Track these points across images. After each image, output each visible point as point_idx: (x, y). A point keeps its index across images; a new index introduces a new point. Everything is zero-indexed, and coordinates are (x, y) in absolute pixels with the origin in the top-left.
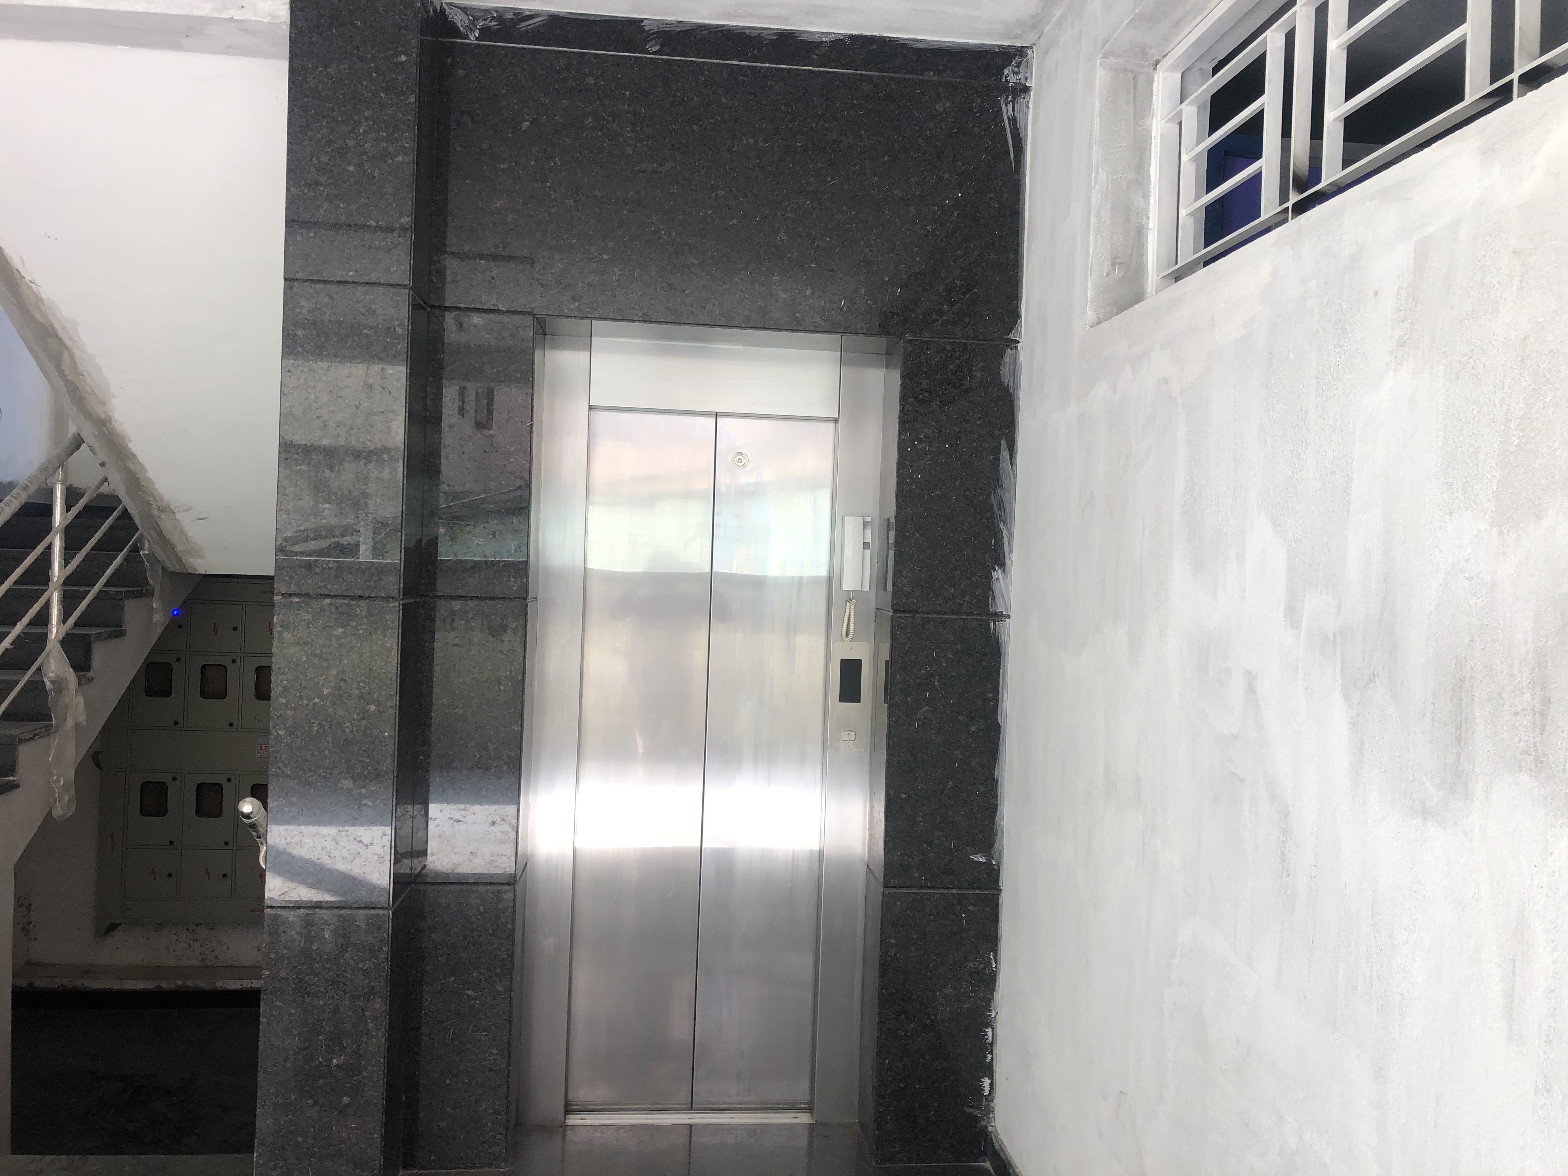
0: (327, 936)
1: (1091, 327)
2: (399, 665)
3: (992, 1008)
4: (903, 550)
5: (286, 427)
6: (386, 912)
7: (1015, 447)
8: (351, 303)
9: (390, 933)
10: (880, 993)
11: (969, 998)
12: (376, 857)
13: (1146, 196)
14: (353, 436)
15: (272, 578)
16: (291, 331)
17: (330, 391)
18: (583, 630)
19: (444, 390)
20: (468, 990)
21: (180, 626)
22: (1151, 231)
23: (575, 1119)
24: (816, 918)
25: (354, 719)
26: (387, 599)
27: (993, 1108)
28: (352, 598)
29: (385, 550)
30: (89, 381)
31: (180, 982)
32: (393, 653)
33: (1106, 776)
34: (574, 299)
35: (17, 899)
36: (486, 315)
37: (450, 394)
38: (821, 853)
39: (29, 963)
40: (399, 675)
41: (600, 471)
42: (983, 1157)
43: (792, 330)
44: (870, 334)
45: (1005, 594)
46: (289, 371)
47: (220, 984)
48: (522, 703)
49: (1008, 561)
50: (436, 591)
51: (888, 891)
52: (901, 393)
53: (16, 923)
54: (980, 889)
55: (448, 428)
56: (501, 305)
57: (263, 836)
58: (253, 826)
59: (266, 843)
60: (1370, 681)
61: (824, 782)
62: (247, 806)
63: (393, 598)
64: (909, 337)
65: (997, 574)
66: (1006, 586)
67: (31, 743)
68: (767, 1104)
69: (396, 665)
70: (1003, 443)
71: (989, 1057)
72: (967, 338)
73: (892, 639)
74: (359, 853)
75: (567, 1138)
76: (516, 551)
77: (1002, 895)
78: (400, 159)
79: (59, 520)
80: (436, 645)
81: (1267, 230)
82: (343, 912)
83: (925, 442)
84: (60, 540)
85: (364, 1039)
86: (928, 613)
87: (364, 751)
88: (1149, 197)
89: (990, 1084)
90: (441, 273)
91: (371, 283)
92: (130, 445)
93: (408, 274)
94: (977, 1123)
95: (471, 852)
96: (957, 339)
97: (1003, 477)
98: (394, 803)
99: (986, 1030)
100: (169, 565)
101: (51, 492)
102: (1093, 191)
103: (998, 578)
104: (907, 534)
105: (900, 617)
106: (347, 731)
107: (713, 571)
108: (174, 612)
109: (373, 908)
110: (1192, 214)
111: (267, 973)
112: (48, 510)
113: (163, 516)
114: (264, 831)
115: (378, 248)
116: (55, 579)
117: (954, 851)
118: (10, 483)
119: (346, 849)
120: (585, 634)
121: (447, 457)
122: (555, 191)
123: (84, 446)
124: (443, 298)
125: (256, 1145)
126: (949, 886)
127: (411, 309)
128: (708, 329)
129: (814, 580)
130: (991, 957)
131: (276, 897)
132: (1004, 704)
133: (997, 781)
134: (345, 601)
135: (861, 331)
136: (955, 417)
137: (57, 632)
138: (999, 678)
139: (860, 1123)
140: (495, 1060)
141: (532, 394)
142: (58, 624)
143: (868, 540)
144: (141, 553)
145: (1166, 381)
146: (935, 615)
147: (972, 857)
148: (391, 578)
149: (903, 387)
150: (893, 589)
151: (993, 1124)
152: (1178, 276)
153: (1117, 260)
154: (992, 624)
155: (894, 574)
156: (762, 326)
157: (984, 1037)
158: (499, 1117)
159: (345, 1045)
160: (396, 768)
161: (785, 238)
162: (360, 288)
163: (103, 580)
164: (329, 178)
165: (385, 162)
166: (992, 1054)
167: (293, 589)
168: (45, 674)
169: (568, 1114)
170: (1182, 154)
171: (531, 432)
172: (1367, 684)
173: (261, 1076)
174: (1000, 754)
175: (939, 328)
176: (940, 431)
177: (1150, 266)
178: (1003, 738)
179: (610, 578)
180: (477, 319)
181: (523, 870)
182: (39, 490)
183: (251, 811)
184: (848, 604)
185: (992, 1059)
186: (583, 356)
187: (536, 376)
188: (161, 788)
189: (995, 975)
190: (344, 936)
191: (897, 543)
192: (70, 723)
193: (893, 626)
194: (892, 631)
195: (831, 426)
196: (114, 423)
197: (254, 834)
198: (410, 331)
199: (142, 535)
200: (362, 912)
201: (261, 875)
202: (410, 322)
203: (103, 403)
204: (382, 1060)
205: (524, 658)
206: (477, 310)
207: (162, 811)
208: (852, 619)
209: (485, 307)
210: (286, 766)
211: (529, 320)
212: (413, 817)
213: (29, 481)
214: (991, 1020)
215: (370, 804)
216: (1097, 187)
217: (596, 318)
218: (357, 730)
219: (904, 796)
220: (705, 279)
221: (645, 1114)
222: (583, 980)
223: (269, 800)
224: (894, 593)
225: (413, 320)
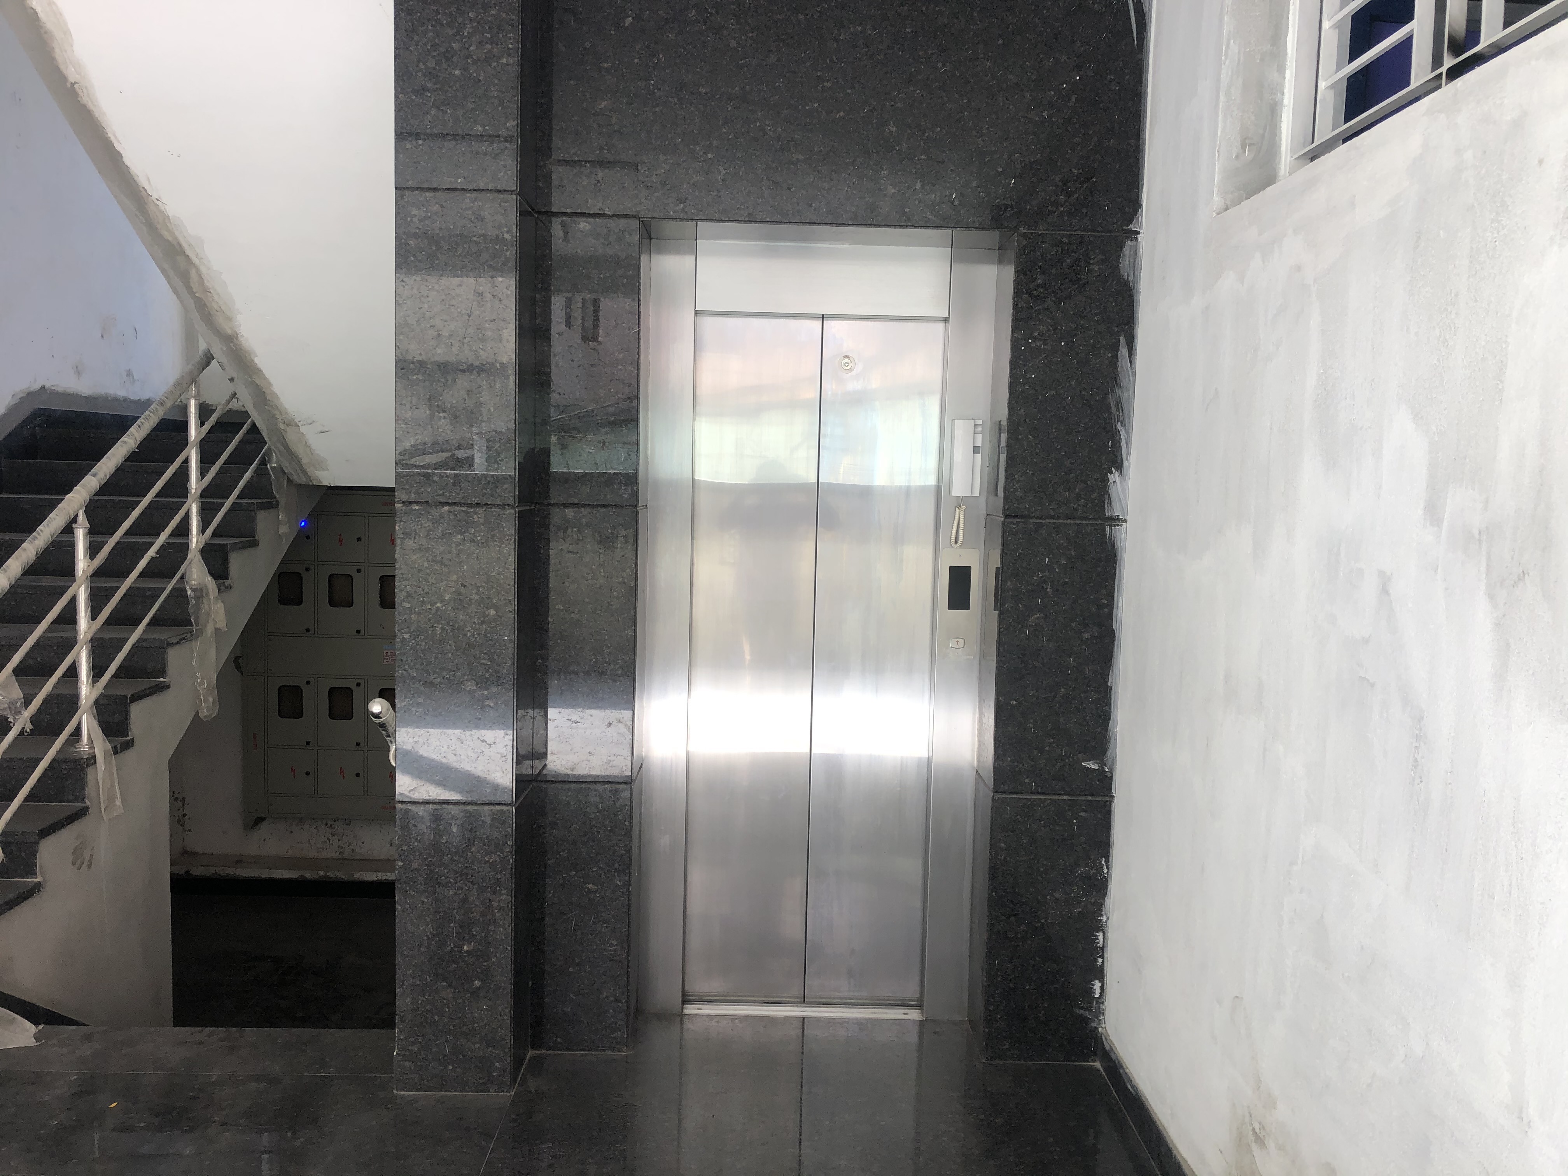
0: (454, 831)
1: (1218, 214)
2: (516, 571)
3: (1103, 913)
4: (1015, 453)
5: (401, 337)
6: (509, 808)
7: (1135, 343)
8: (460, 211)
9: (514, 828)
10: (990, 895)
11: (1080, 902)
12: (499, 756)
13: (1282, 70)
14: (466, 346)
15: (392, 490)
16: (403, 240)
17: (443, 300)
18: (692, 538)
19: (553, 297)
20: (589, 884)
21: (308, 537)
22: (1286, 108)
23: (690, 1009)
24: (924, 821)
25: (474, 623)
26: (503, 506)
27: (1103, 1010)
28: (470, 505)
29: (500, 458)
30: (216, 297)
31: (321, 873)
32: (510, 560)
33: (1226, 682)
34: (681, 201)
35: (172, 793)
36: (591, 220)
37: (557, 303)
38: (929, 761)
39: (185, 852)
40: (516, 580)
41: (707, 380)
42: (1093, 1058)
43: (901, 226)
44: (981, 228)
45: (1122, 497)
46: (402, 281)
47: (359, 876)
48: (635, 608)
49: (1125, 464)
50: (550, 499)
51: (998, 796)
52: (1014, 289)
53: (172, 815)
54: (1092, 795)
55: (557, 335)
56: (607, 209)
57: (392, 735)
58: (383, 726)
59: (395, 742)
60: (1520, 579)
61: (932, 689)
62: (377, 706)
63: (508, 505)
64: (1023, 230)
65: (1114, 477)
66: (1124, 490)
67: (177, 647)
68: (878, 1000)
69: (513, 571)
70: (1122, 340)
71: (1100, 960)
72: (1084, 231)
73: (1003, 545)
74: (483, 752)
75: (685, 1026)
76: (626, 459)
77: (1115, 802)
78: (504, 61)
79: (194, 434)
80: (551, 552)
81: (1417, 99)
82: (469, 807)
83: (1040, 340)
84: (196, 453)
85: (492, 928)
86: (1041, 518)
87: (485, 654)
88: (1285, 70)
89: (1101, 987)
90: (548, 178)
91: (480, 190)
92: (256, 360)
93: (515, 179)
94: (1087, 1024)
95: (589, 753)
96: (1074, 231)
97: (1121, 376)
98: (515, 704)
99: (1097, 934)
100: (295, 477)
101: (185, 409)
102: (1223, 66)
103: (1115, 481)
104: (1020, 437)
105: (1011, 523)
106: (469, 634)
107: (820, 481)
108: (301, 523)
109: (498, 804)
110: (1332, 86)
111: (400, 864)
112: (184, 426)
113: (288, 429)
114: (393, 730)
115: (485, 154)
116: (193, 491)
117: (1065, 758)
118: (148, 400)
119: (470, 748)
120: (695, 541)
121: (557, 365)
122: (659, 89)
123: (214, 362)
124: (550, 204)
125: (396, 1021)
126: (1060, 792)
127: (518, 215)
128: (814, 227)
129: (923, 489)
130: (1103, 862)
131: (406, 793)
132: (1120, 610)
133: (1111, 689)
134: (463, 509)
135: (974, 225)
136: (1072, 313)
137: (197, 542)
138: (1114, 584)
139: (969, 1020)
140: (615, 950)
141: (639, 300)
142: (198, 534)
143: (979, 444)
144: (268, 466)
145: (1299, 268)
146: (1048, 521)
147: (1083, 764)
148: (506, 486)
149: (1017, 283)
150: (1005, 493)
151: (1103, 1026)
152: (1313, 156)
153: (1247, 141)
154: (1107, 529)
155: (1006, 478)
156: (869, 223)
157: (1094, 941)
158: (621, 1005)
159: (474, 933)
160: (516, 671)
161: (894, 129)
162: (468, 195)
163: (236, 492)
164: (435, 84)
165: (490, 65)
166: (1103, 958)
167: (413, 497)
168: (187, 582)
169: (686, 1004)
170: (1323, 20)
171: (639, 339)
172: (1515, 583)
173: (399, 959)
174: (1115, 660)
175: (1055, 219)
176: (1055, 329)
177: (1283, 148)
178: (1118, 645)
179: (718, 489)
180: (583, 225)
181: (639, 771)
182: (174, 407)
183: (380, 711)
184: (957, 510)
185: (1103, 962)
186: (689, 260)
187: (642, 281)
188: (297, 691)
189: (1107, 881)
190: (471, 831)
191: (1009, 446)
192: (210, 629)
193: (1004, 532)
194: (1003, 537)
195: (941, 326)
196: (241, 339)
197: (384, 733)
198: (518, 238)
199: (269, 449)
200: (486, 808)
201: (391, 775)
202: (518, 228)
203: (229, 319)
204: (509, 948)
205: (636, 564)
206: (583, 214)
207: (298, 713)
208: (961, 525)
209: (592, 212)
210: (412, 668)
211: (635, 223)
212: (533, 718)
213: (166, 397)
214: (1102, 925)
215: (492, 705)
216: (1227, 62)
217: (702, 220)
218: (479, 634)
219: (1015, 703)
220: (811, 176)
221: (761, 1006)
222: (698, 877)
223: (396, 701)
224: (1006, 498)
225: (521, 226)
